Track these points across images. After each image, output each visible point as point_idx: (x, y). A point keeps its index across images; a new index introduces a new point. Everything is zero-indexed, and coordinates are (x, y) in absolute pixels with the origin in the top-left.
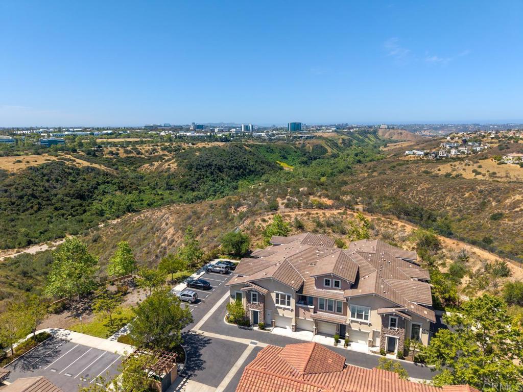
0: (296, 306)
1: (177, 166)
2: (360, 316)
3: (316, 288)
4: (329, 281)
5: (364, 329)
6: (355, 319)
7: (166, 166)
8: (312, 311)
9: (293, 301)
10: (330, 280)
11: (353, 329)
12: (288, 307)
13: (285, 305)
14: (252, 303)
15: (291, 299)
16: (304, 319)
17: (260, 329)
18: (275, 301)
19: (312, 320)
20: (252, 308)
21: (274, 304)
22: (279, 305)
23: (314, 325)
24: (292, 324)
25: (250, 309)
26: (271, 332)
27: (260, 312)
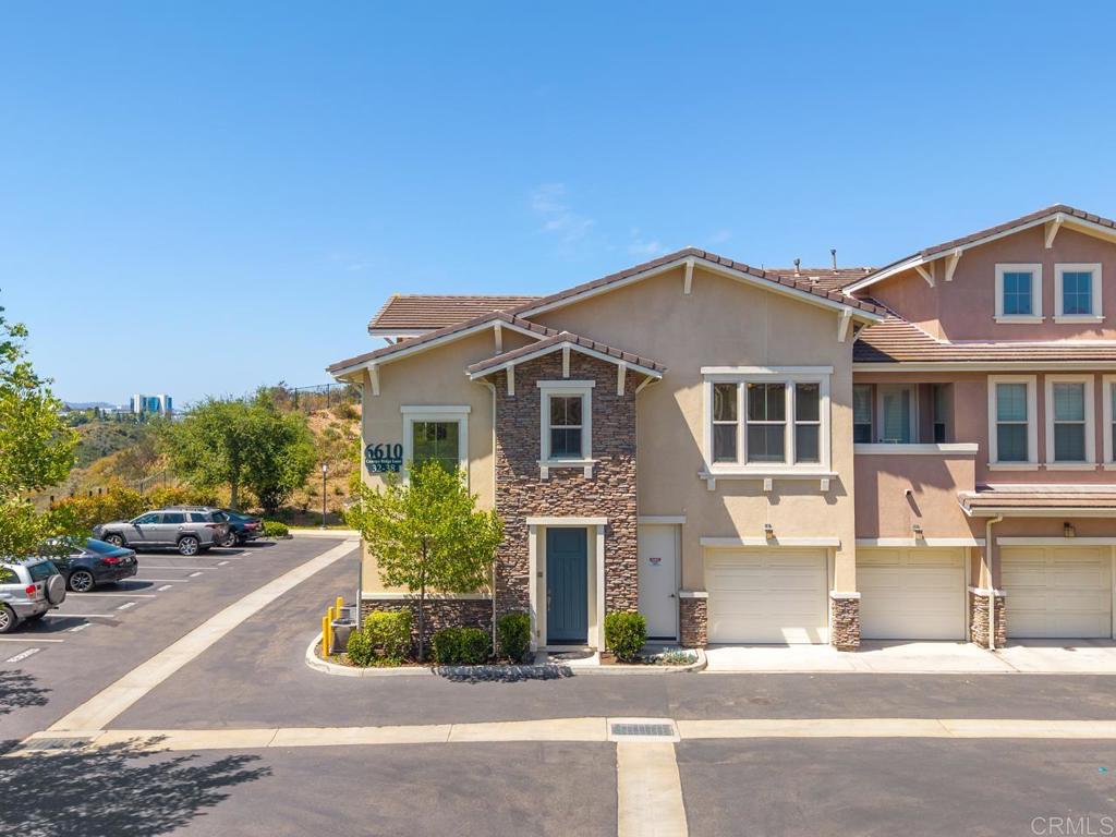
0: (858, 458)
3: (946, 342)
8: (963, 472)
9: (836, 421)
10: (1036, 271)
12: (806, 469)
13: (783, 460)
14: (544, 473)
15: (824, 403)
16: (911, 542)
17: (620, 661)
18: (705, 444)
19: (971, 542)
20: (546, 512)
21: (702, 467)
22: (741, 467)
23: (986, 574)
24: (834, 594)
25: (530, 520)
26: (710, 670)
27: (608, 532)
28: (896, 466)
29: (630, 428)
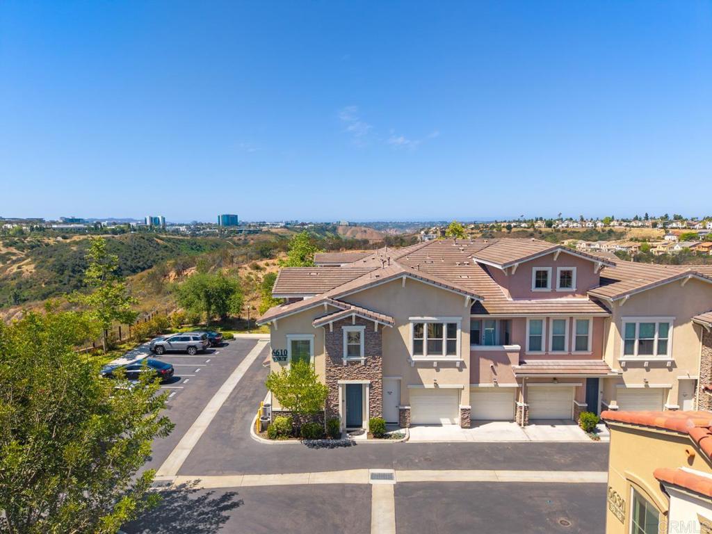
0: (472, 353)
1: (35, 268)
2: (646, 348)
3: (511, 299)
4: (545, 273)
5: (658, 379)
6: (635, 357)
7: (14, 268)
8: (514, 358)
9: (463, 338)
10: (549, 270)
11: (628, 385)
12: (451, 358)
13: (441, 354)
14: (345, 362)
15: (459, 332)
16: (492, 385)
17: (375, 437)
18: (410, 348)
19: (516, 385)
20: (345, 378)
21: (409, 357)
22: (424, 357)
23: (521, 397)
24: (461, 406)
25: (340, 382)
26: (411, 441)
27: (371, 386)
28: (487, 356)
29: (380, 345)
